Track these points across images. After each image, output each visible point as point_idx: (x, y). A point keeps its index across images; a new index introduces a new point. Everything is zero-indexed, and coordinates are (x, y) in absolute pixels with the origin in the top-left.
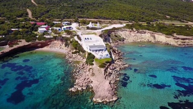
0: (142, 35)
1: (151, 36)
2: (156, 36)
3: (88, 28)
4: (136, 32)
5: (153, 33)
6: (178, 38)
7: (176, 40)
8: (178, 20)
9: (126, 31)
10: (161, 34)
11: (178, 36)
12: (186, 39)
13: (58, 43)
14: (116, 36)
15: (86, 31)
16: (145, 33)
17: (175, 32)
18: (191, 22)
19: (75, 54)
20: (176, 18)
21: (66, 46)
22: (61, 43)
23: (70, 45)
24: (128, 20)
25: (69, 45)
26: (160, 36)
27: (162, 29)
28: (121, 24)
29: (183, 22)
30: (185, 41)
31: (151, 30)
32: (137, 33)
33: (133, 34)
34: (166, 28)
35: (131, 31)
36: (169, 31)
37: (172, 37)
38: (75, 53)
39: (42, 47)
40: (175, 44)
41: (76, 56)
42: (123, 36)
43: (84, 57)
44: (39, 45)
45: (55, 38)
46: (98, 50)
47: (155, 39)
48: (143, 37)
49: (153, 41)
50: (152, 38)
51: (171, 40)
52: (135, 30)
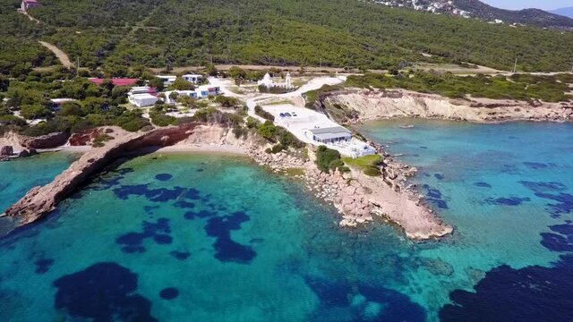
0: (396, 100)
1: (417, 101)
2: (427, 101)
3: (263, 89)
4: (381, 94)
5: (419, 96)
6: (480, 105)
7: (476, 109)
8: (453, 62)
9: (356, 92)
10: (439, 96)
11: (479, 100)
12: (497, 106)
13: (214, 131)
14: (338, 107)
15: (262, 97)
16: (401, 95)
17: (465, 92)
18: (484, 65)
19: (278, 154)
20: (446, 57)
21: (238, 136)
22: (221, 129)
23: (249, 133)
24: (342, 64)
25: (245, 134)
26: (437, 102)
27: (432, 85)
28: (332, 75)
29: (467, 66)
30: (494, 110)
31: (411, 89)
32: (383, 96)
33: (373, 100)
34: (441, 81)
35: (367, 94)
36: (453, 89)
37: (466, 102)
38: (275, 150)
39: (170, 143)
40: (478, 119)
41: (280, 158)
42: (351, 106)
43: (305, 158)
44: (165, 138)
45: (203, 118)
46: (337, 139)
47: (426, 109)
48: (397, 105)
49: (423, 115)
50: (420, 107)
51: (464, 110)
52: (376, 90)
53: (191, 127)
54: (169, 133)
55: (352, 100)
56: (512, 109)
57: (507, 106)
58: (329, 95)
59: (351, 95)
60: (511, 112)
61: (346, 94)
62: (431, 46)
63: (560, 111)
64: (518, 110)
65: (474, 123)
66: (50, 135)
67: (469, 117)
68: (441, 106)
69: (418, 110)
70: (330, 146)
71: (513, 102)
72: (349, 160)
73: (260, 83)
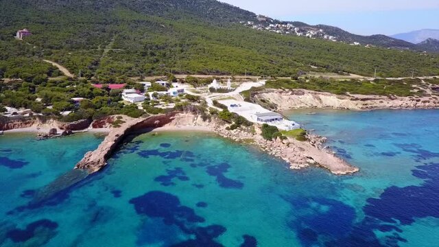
0: (300, 97)
1: (315, 97)
2: (321, 96)
3: (212, 90)
4: (290, 93)
5: (316, 94)
6: (357, 99)
7: (354, 102)
8: (333, 72)
9: (273, 91)
10: (329, 94)
11: (356, 96)
12: (368, 99)
13: (188, 117)
14: (264, 101)
15: (212, 95)
16: (303, 93)
17: (346, 90)
18: (354, 73)
19: (235, 130)
20: (327, 68)
21: (204, 120)
22: (193, 116)
23: (212, 118)
24: (259, 74)
25: (210, 118)
26: (328, 97)
27: (323, 86)
28: (255, 81)
29: (343, 75)
30: (366, 102)
31: (310, 89)
32: (292, 94)
33: (285, 96)
34: (328, 84)
35: (281, 92)
36: (338, 89)
37: (348, 97)
38: (233, 128)
39: (160, 125)
40: (356, 108)
41: (237, 133)
42: (272, 101)
43: (254, 132)
44: (157, 122)
45: (181, 108)
46: (273, 120)
47: (321, 102)
48: (302, 100)
49: (320, 106)
50: (317, 101)
51: (347, 102)
52: (287, 90)
53: (173, 115)
54: (159, 119)
55: (272, 96)
56: (378, 101)
57: (375, 99)
58: (257, 94)
59: (270, 94)
60: (377, 103)
61: (267, 93)
62: (315, 61)
63: (409, 102)
64: (382, 102)
65: (354, 111)
66: (80, 121)
67: (350, 107)
68: (331, 100)
69: (316, 103)
70: (270, 124)
71: (378, 97)
72: (285, 132)
73: (210, 86)
